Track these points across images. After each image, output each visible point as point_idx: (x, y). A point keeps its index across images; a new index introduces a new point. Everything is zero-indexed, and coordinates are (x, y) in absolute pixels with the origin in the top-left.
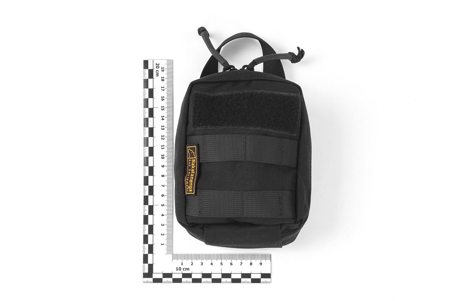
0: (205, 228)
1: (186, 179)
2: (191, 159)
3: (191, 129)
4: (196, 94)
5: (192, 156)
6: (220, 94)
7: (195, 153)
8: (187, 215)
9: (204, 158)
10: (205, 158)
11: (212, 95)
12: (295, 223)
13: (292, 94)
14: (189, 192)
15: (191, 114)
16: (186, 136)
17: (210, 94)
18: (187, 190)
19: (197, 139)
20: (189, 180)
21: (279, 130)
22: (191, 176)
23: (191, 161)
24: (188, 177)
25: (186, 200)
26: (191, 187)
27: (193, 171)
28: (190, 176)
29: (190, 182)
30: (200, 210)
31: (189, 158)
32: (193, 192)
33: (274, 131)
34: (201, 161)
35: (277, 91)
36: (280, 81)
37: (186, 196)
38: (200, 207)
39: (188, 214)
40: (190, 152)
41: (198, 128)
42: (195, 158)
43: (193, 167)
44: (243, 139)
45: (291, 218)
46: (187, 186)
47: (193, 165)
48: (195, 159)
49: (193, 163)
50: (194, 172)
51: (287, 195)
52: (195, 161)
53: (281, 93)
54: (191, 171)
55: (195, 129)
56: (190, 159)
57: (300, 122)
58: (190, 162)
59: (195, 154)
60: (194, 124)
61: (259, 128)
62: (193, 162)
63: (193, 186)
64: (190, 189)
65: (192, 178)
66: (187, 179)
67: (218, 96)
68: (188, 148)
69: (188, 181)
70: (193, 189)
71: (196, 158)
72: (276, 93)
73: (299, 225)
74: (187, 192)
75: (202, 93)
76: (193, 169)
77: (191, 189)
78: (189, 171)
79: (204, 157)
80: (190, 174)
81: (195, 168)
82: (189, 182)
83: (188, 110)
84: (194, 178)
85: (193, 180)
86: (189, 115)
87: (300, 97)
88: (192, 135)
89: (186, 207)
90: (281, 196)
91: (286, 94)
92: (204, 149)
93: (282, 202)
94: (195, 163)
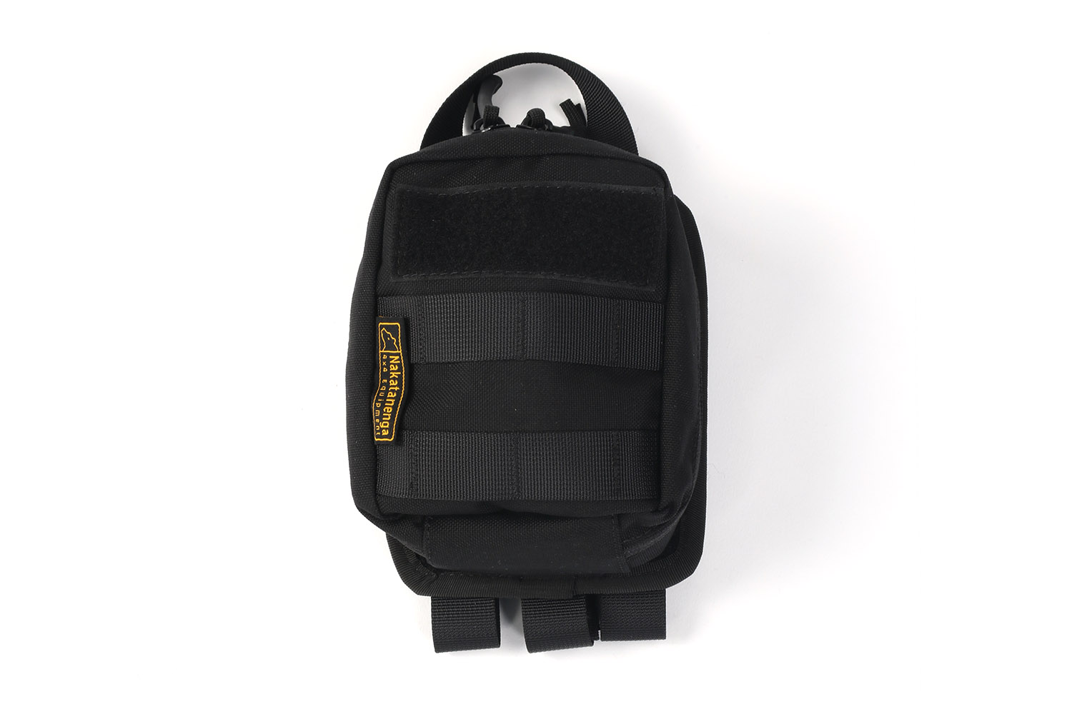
0: (427, 525)
1: (375, 405)
2: (388, 355)
3: (388, 278)
4: (402, 192)
5: (390, 346)
6: (462, 189)
7: (397, 341)
8: (380, 495)
9: (421, 353)
10: (425, 351)
11: (441, 192)
12: (656, 511)
13: (643, 189)
14: (381, 436)
15: (388, 242)
16: (376, 296)
17: (436, 190)
18: (377, 431)
19: (404, 303)
20: (383, 406)
21: (609, 281)
22: (390, 398)
23: (388, 360)
24: (381, 398)
25: (376, 457)
26: (386, 424)
27: (394, 384)
28: (385, 397)
29: (386, 413)
30: (412, 483)
31: (383, 351)
32: (389, 436)
33: (597, 283)
34: (413, 360)
35: (604, 183)
36: (611, 158)
37: (375, 447)
38: (412, 473)
39: (382, 491)
40: (386, 336)
41: (405, 278)
42: (398, 352)
43: (393, 375)
44: (518, 303)
45: (646, 500)
46: (378, 421)
47: (394, 369)
48: (398, 354)
49: (395, 364)
50: (396, 389)
51: (632, 442)
52: (399, 359)
53: (614, 186)
54: (388, 385)
55: (398, 280)
56: (385, 353)
58: (385, 360)
59: (397, 343)
60: (396, 268)
61: (556, 276)
62: (393, 361)
63: (391, 421)
64: (384, 428)
65: (391, 402)
66: (379, 405)
67: (457, 195)
68: (382, 327)
69: (381, 409)
70: (390, 429)
71: (400, 352)
72: (603, 187)
73: (666, 517)
74: (377, 437)
75: (415, 189)
76: (394, 379)
77: (386, 429)
78: (382, 385)
79: (421, 349)
80: (386, 392)
81: (400, 376)
82: (382, 412)
83: (382, 233)
84: (396, 403)
85: (394, 408)
86: (384, 245)
87: (663, 194)
88: (391, 293)
89: (376, 475)
90: (619, 445)
91: (627, 188)
92: (420, 330)
93: (619, 459)
94: (398, 364)
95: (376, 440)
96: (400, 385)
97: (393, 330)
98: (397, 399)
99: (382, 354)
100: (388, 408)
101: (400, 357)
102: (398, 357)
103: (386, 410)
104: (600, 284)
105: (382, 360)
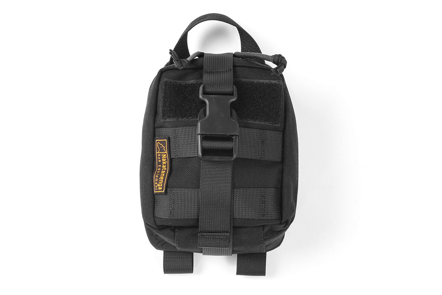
0: (176, 230)
1: (155, 176)
2: (161, 154)
3: (160, 120)
4: (166, 82)
5: (162, 150)
7: (165, 148)
8: (156, 217)
9: (176, 153)
11: (183, 83)
12: (281, 224)
13: (273, 82)
14: (158, 190)
15: (160, 104)
16: (155, 128)
17: (181, 82)
18: (156, 188)
19: (168, 131)
20: (159, 176)
22: (162, 173)
23: (161, 157)
24: (158, 173)
25: (154, 200)
26: (161, 185)
27: (164, 167)
28: (160, 173)
29: (161, 179)
30: (171, 212)
31: (158, 153)
32: (162, 190)
33: (254, 122)
34: (172, 157)
37: (154, 196)
38: (171, 207)
39: (156, 215)
40: (160, 146)
41: (168, 120)
42: (165, 152)
43: (164, 163)
45: (276, 219)
46: (156, 183)
47: (164, 160)
49: (164, 158)
50: (165, 169)
51: (271, 193)
52: (166, 156)
54: (161, 168)
55: (165, 120)
56: (159, 154)
57: (283, 111)
58: (159, 157)
59: (165, 149)
60: (164, 115)
63: (163, 183)
64: (159, 187)
65: (163, 175)
66: (157, 176)
67: (190, 84)
68: (157, 142)
69: (158, 178)
70: (163, 187)
71: (167, 152)
73: (284, 227)
74: (156, 191)
75: (172, 81)
76: (164, 165)
77: (161, 187)
79: (176, 151)
80: (161, 171)
81: (167, 163)
82: (159, 179)
83: (157, 100)
84: (165, 175)
85: (164, 177)
86: (158, 105)
87: (282, 84)
88: (161, 127)
89: (154, 208)
90: (264, 194)
91: (266, 81)
92: (175, 143)
93: (265, 201)
94: (166, 158)
95: (155, 192)
96: (166, 167)
97: (163, 143)
98: (165, 173)
99: (158, 154)
100: (162, 178)
101: (167, 155)
102: (166, 155)
103: (161, 178)
104: (256, 123)
105: (158, 157)
